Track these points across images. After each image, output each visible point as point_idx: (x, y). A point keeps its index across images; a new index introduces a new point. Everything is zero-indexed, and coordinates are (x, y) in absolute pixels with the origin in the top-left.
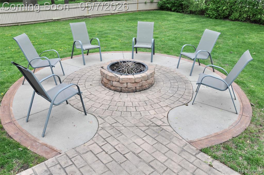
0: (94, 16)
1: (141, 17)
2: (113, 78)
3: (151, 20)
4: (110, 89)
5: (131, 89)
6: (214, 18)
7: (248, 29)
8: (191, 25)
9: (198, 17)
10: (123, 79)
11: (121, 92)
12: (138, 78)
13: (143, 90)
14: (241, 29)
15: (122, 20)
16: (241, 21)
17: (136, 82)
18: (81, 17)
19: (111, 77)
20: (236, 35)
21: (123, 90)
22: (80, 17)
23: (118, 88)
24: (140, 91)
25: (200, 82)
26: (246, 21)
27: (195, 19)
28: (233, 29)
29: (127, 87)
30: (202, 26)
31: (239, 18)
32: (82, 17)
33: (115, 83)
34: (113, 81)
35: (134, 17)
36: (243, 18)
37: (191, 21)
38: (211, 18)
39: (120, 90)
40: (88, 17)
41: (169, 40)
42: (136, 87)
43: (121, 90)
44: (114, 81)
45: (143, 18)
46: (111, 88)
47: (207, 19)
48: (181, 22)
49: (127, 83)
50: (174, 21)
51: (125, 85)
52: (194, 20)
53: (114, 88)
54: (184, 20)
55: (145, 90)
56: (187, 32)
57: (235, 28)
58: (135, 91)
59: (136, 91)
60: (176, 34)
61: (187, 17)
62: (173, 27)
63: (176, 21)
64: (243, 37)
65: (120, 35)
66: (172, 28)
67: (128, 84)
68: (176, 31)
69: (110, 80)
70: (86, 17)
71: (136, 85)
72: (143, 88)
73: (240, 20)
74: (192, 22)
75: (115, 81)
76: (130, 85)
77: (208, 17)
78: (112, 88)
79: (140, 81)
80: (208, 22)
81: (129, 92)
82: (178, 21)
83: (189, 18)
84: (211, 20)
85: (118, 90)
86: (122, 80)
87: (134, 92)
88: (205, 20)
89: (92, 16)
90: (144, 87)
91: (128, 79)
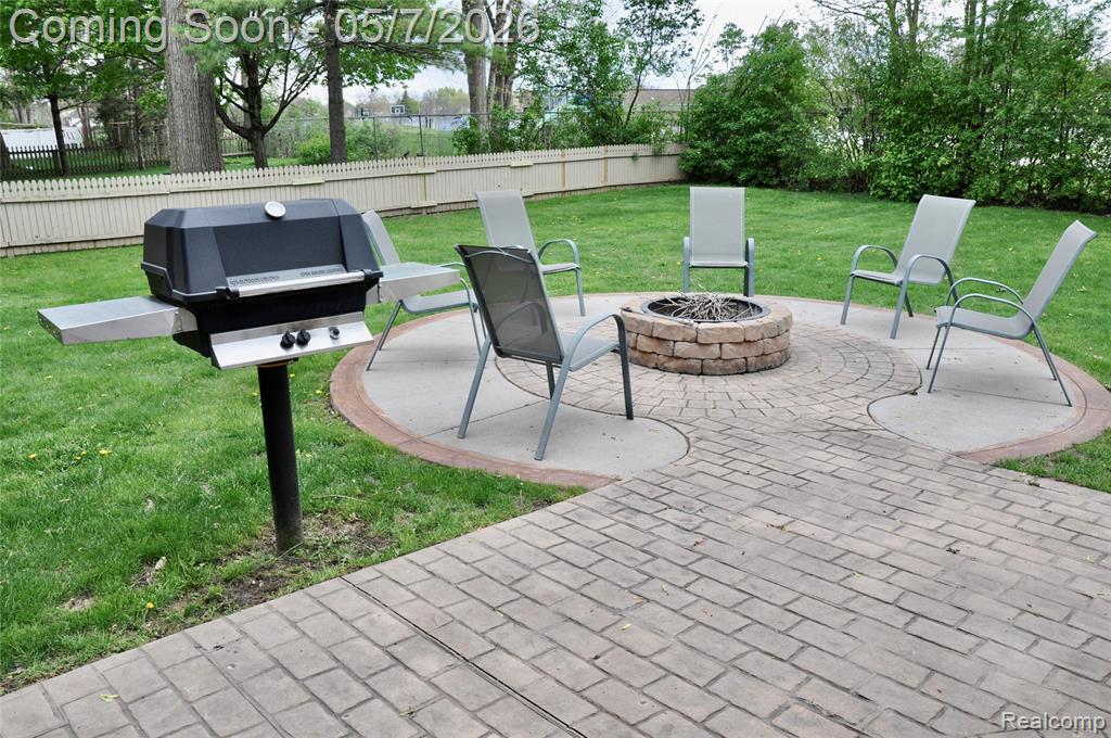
0: (445, 208)
1: (631, 206)
2: (674, 332)
3: (673, 214)
4: (665, 370)
5: (733, 362)
6: (906, 199)
7: (1042, 228)
8: (828, 223)
9: (847, 200)
10: (709, 332)
11: (702, 374)
12: (752, 327)
13: (765, 369)
14: (1017, 227)
15: (564, 216)
16: (1011, 204)
17: (749, 341)
18: (399, 213)
19: (669, 328)
20: (1002, 243)
21: (710, 368)
22: (396, 213)
23: (692, 362)
24: (758, 371)
25: (947, 321)
26: (1029, 205)
27: (834, 204)
28: (989, 230)
29: (720, 358)
30: (870, 224)
31: (1000, 192)
32: (404, 212)
33: (682, 348)
34: (675, 342)
35: (603, 206)
36: (1015, 195)
37: (822, 211)
38: (895, 199)
39: (699, 367)
40: (424, 212)
41: (770, 266)
42: (746, 358)
43: (702, 367)
44: (680, 339)
45: (638, 208)
46: (666, 365)
47: (881, 204)
48: (787, 215)
49: (721, 344)
50: (762, 213)
51: (715, 349)
52: (834, 209)
53: (680, 362)
54: (795, 210)
55: (770, 368)
56: (825, 244)
57: (995, 227)
58: (744, 370)
59: (747, 372)
60: (785, 250)
61: (804, 199)
62: (767, 232)
63: (766, 213)
64: (1030, 248)
65: (587, 259)
66: (764, 235)
67: (723, 346)
68: (783, 242)
69: (665, 340)
70: (417, 210)
71: (747, 351)
72: (766, 362)
73: (1007, 201)
74: (831, 215)
75: (684, 341)
76: (730, 350)
77: (881, 198)
78: (672, 364)
79: (760, 337)
80: (890, 213)
81: (725, 373)
82: (775, 215)
83: (814, 204)
84: (897, 205)
85: (693, 367)
86: (707, 334)
87: (742, 374)
88: (875, 205)
89: (440, 208)
90: (769, 358)
91: (724, 331)
